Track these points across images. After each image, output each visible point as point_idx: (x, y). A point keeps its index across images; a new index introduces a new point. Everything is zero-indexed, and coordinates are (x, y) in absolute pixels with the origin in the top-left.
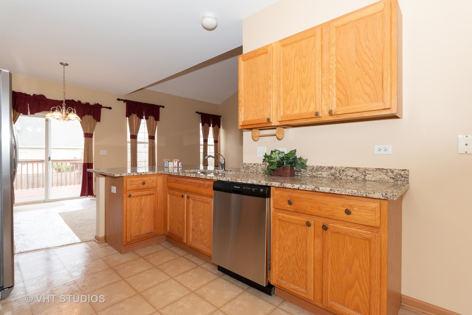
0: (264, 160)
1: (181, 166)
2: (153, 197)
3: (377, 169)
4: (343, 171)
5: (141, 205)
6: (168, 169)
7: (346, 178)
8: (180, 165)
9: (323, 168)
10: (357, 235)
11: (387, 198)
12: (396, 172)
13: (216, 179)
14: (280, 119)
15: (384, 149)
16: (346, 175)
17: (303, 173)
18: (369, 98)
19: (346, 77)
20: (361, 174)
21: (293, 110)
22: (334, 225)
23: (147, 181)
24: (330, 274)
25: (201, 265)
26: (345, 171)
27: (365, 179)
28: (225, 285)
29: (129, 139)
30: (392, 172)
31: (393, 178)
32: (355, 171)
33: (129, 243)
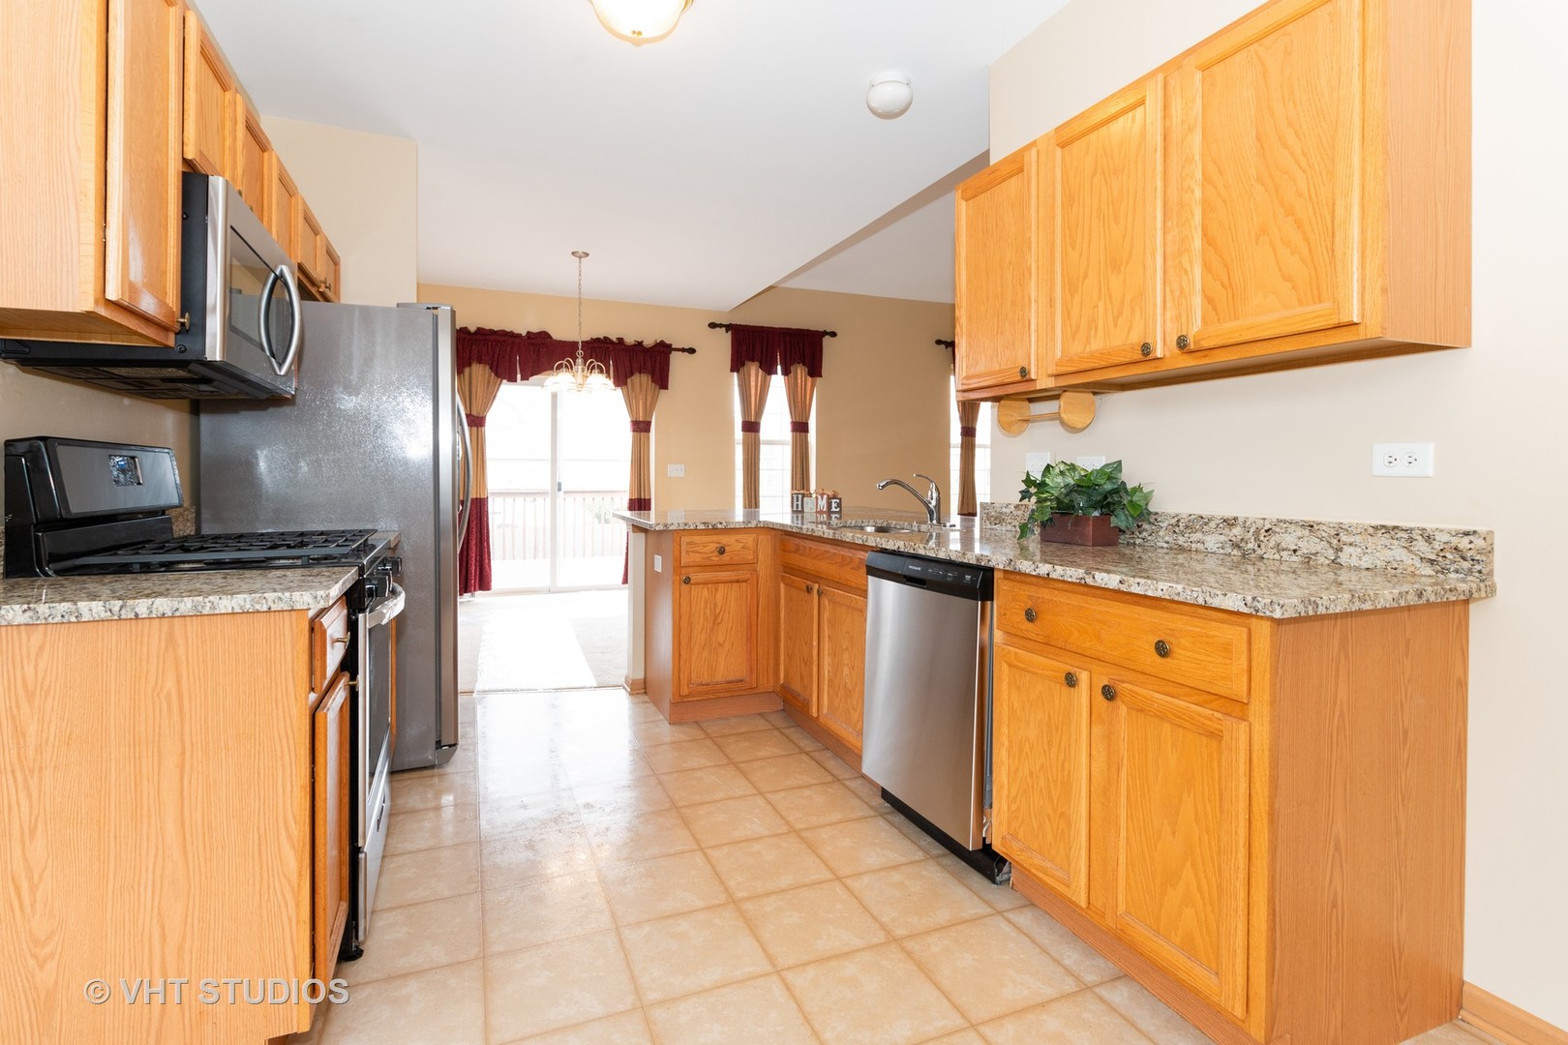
0: (1025, 495)
1: (838, 509)
2: (747, 590)
3: (1376, 528)
4: (1267, 531)
5: (715, 605)
6: (802, 517)
7: (1277, 557)
8: (834, 505)
9: (1206, 520)
10: (1187, 721)
11: (1257, 611)
12: (1444, 540)
13: (874, 545)
14: (1052, 370)
15: (1406, 457)
16: (1278, 548)
17: (1150, 538)
18: (1293, 291)
19: (1230, 228)
20: (1325, 543)
21: (1088, 341)
22: (1135, 688)
23: (729, 545)
24: (1123, 834)
25: (846, 779)
26: (1275, 532)
27: (1338, 560)
28: (883, 834)
29: (739, 434)
30: (1429, 539)
31: (1432, 562)
32: (1307, 532)
33: (685, 700)
